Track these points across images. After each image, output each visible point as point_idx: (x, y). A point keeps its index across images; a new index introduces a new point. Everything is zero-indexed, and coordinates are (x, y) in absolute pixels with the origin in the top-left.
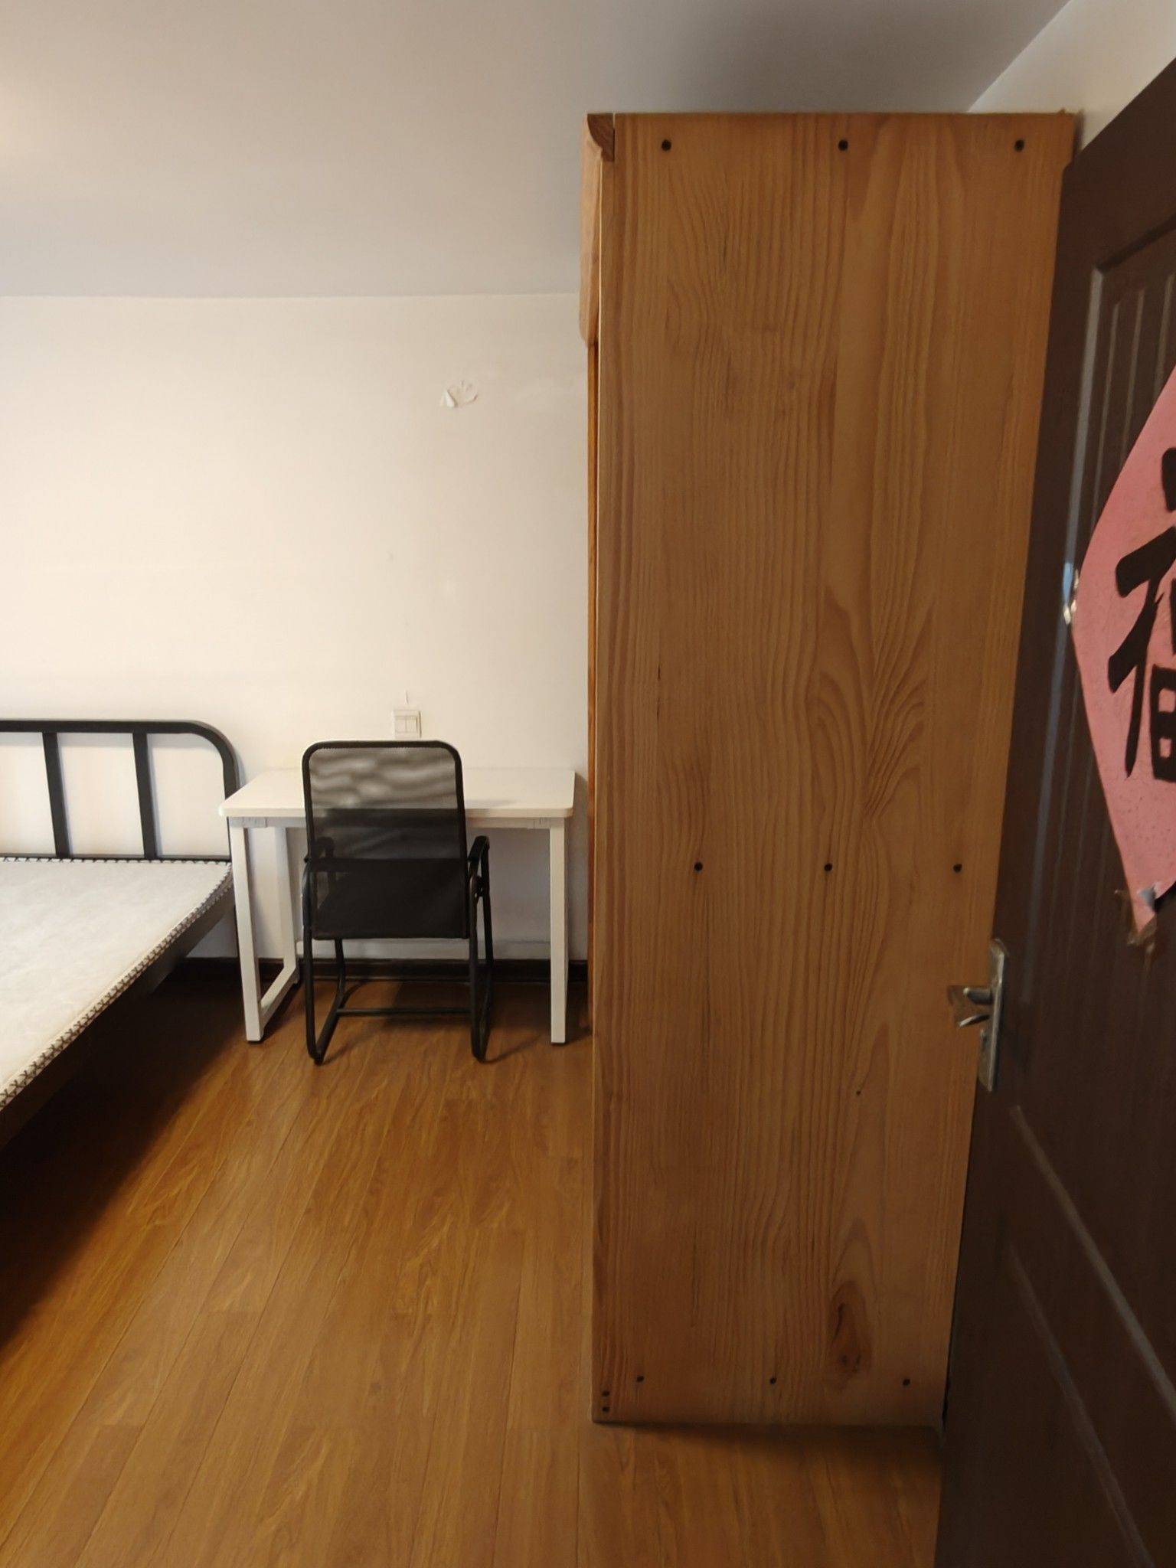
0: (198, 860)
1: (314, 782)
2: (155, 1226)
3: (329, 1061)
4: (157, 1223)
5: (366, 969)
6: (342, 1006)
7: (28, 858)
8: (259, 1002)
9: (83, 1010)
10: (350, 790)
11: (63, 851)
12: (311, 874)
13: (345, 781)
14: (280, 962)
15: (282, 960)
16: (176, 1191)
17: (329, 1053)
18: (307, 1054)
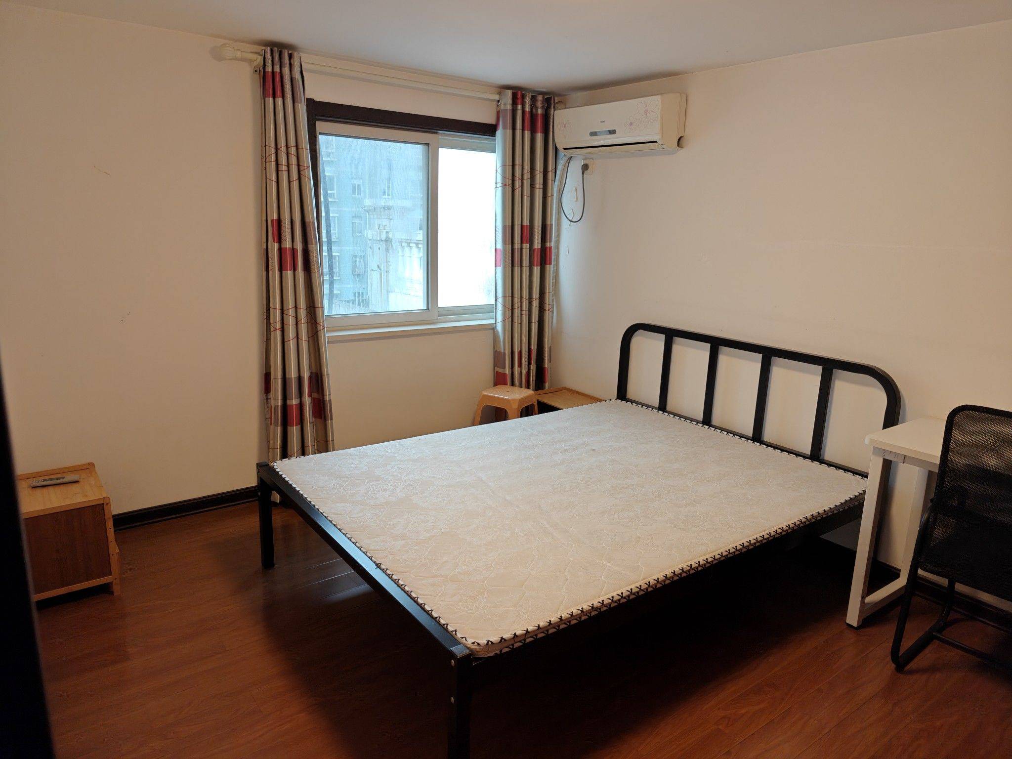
0: (849, 471)
1: (956, 434)
2: (718, 728)
3: (911, 672)
4: (720, 727)
5: (976, 609)
6: (940, 631)
7: (734, 435)
8: (863, 598)
9: (713, 552)
10: (992, 449)
11: (757, 436)
12: (932, 514)
13: (990, 439)
14: (899, 572)
15: (899, 570)
16: (743, 711)
17: (912, 665)
18: (889, 658)
